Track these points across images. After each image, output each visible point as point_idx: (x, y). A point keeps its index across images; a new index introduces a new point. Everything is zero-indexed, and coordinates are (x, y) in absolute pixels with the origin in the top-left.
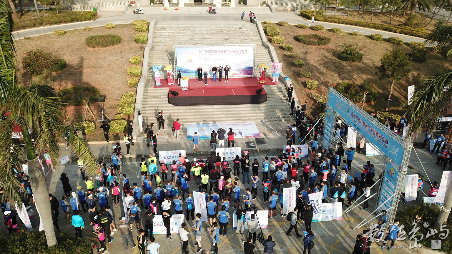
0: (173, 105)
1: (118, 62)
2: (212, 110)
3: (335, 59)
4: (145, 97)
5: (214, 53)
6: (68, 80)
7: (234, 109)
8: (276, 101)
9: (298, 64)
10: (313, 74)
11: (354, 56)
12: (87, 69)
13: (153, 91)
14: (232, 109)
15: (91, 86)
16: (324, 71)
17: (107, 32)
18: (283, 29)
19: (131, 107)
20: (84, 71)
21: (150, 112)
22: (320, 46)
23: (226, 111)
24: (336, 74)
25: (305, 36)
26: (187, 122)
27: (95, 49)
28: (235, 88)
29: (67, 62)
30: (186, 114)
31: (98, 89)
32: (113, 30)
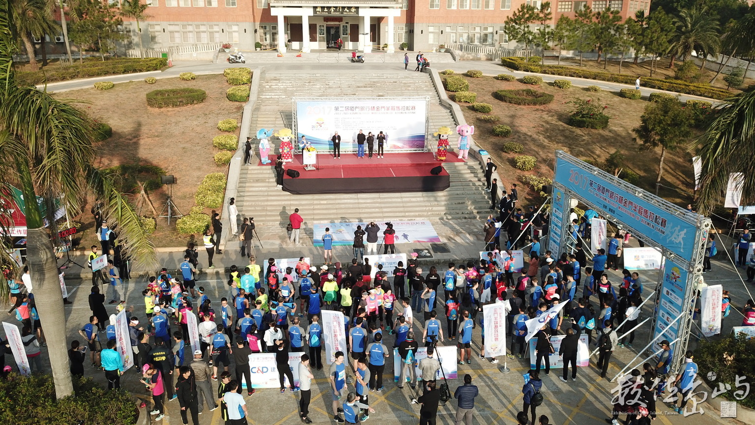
0: (289, 193)
1: (199, 129)
2: (356, 201)
3: (562, 125)
4: (242, 180)
5: (360, 112)
6: (113, 155)
7: (394, 200)
8: (465, 187)
9: (502, 132)
10: (527, 147)
11: (594, 119)
12: (146, 139)
13: (256, 172)
14: (390, 200)
15: (152, 164)
16: (545, 144)
17: (184, 85)
18: (474, 81)
19: (218, 196)
20: (142, 142)
21: (250, 203)
22: (537, 107)
23: (380, 203)
24: (566, 148)
25: (510, 92)
26: (314, 219)
27: (162, 110)
28: (396, 167)
29: (114, 129)
30: (312, 207)
31: (164, 170)
32: (193, 83)
